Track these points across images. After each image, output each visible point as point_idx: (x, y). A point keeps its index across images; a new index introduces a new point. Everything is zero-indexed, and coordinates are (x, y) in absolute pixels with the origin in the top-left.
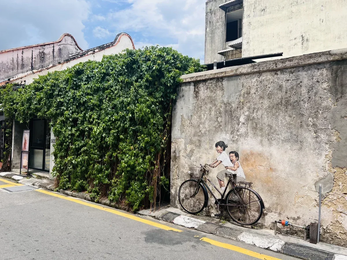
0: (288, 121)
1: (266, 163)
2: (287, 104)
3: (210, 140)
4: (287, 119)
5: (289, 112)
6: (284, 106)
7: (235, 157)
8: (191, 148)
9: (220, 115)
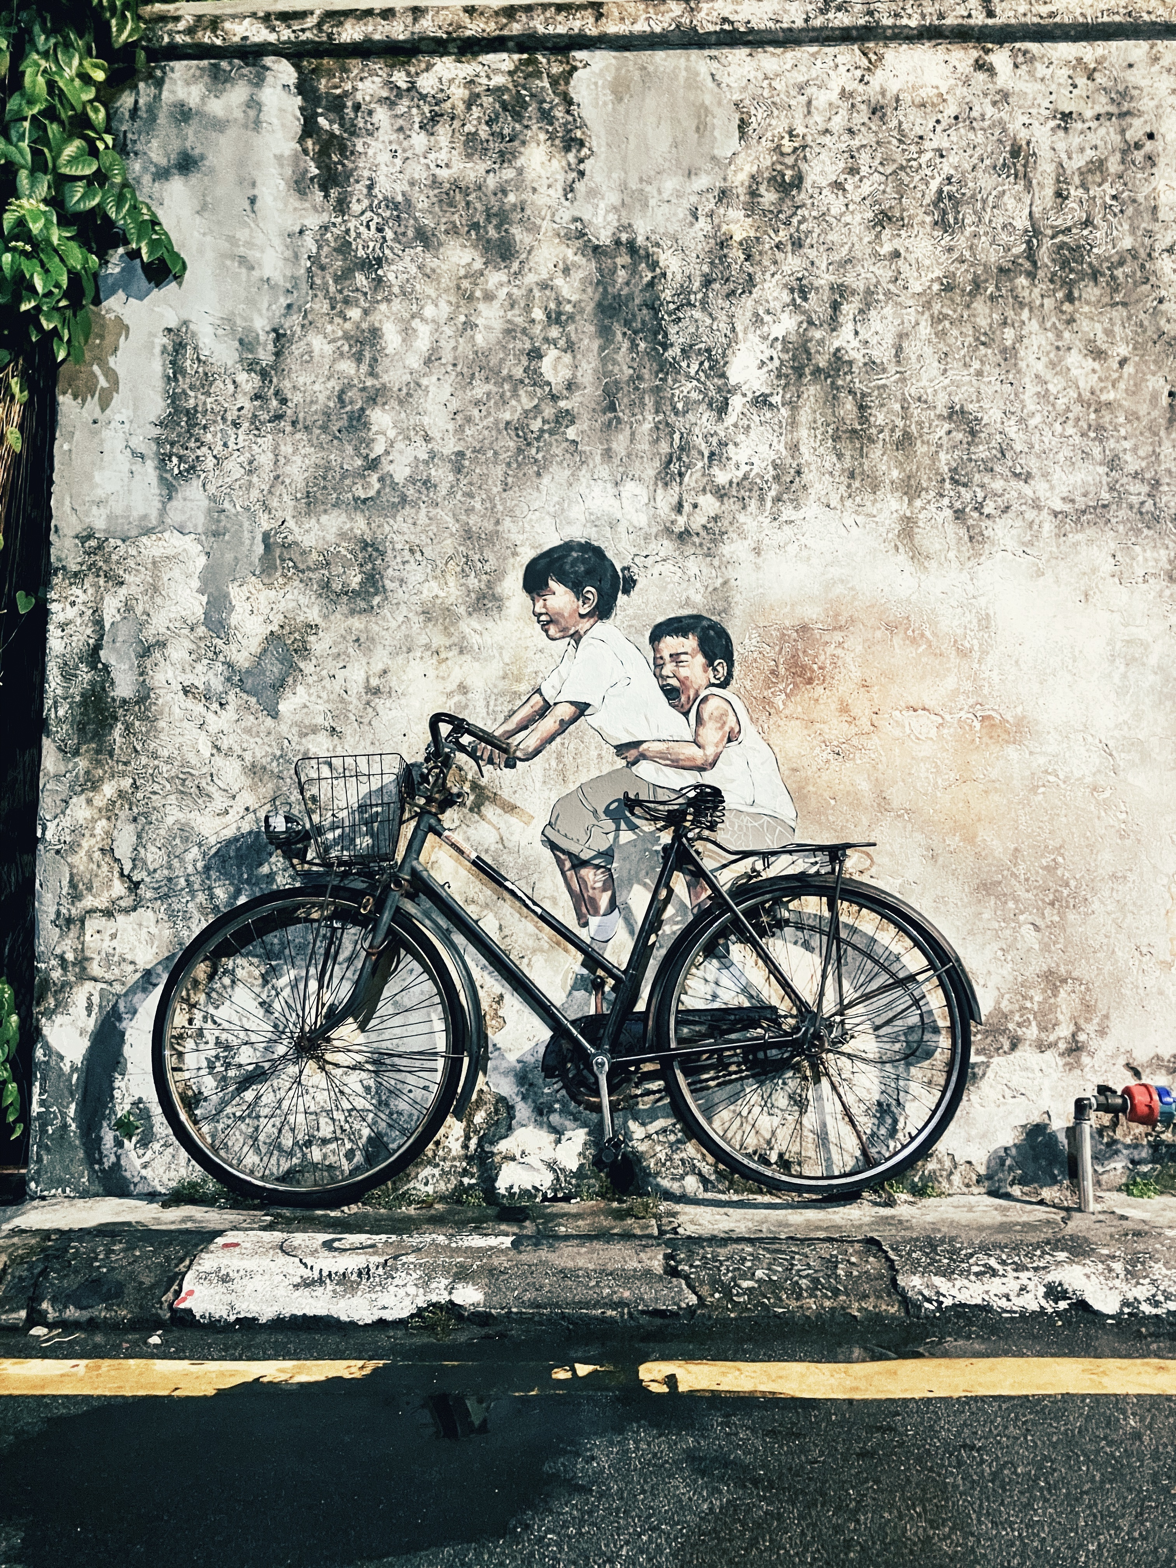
0: (1081, 384)
1: (950, 682)
2: (1072, 270)
3: (468, 535)
4: (1074, 372)
5: (1084, 325)
6: (1052, 281)
7: (700, 659)
8: (278, 619)
9: (554, 332)
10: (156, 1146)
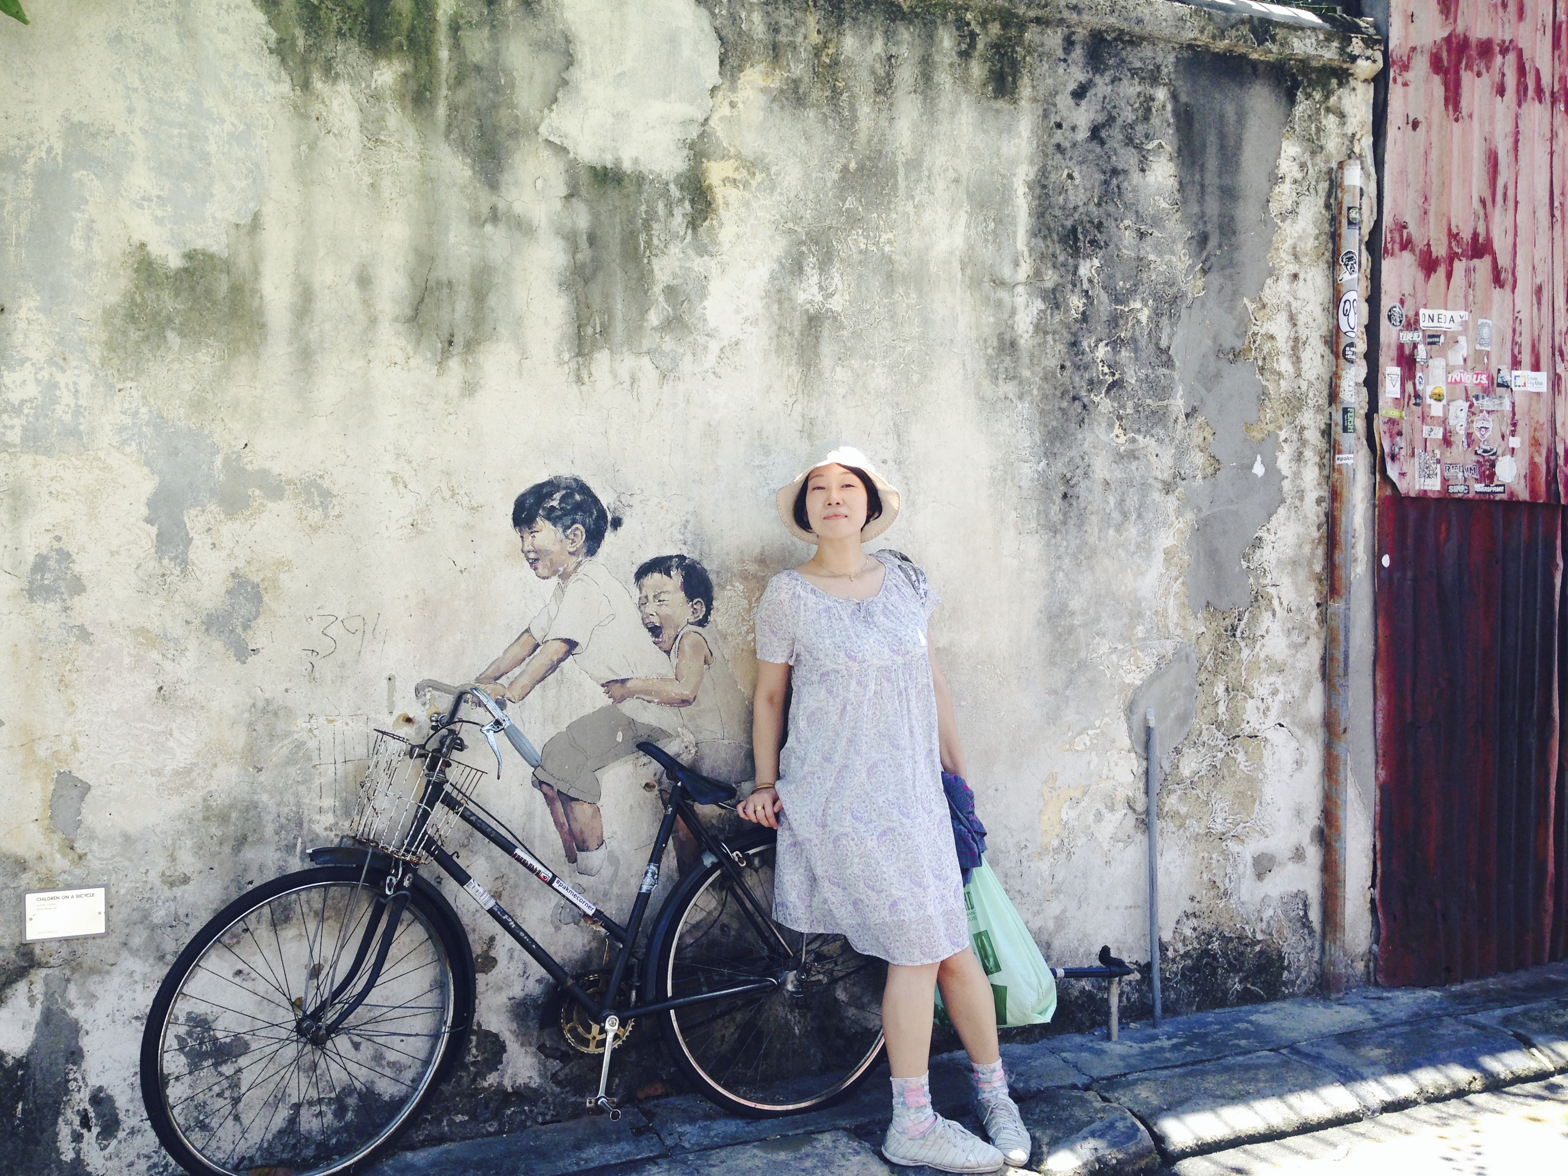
3: (454, 467)
7: (681, 596)
8: (244, 554)
10: (121, 1135)
